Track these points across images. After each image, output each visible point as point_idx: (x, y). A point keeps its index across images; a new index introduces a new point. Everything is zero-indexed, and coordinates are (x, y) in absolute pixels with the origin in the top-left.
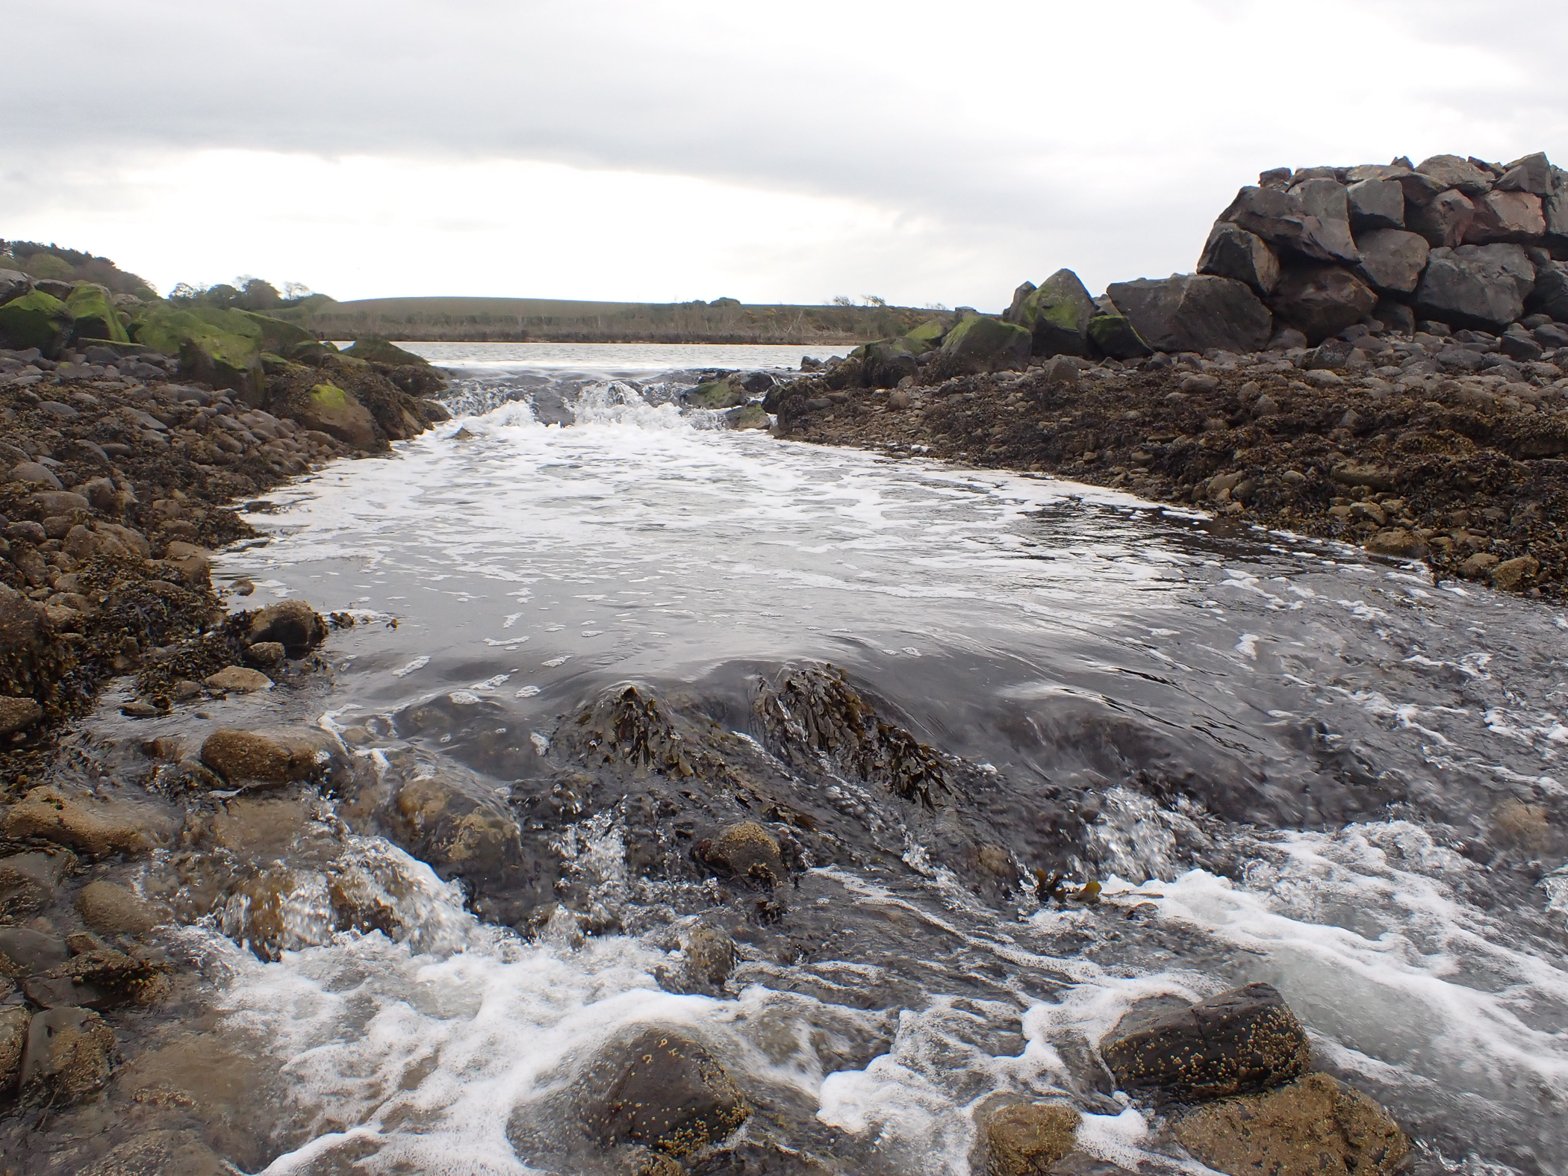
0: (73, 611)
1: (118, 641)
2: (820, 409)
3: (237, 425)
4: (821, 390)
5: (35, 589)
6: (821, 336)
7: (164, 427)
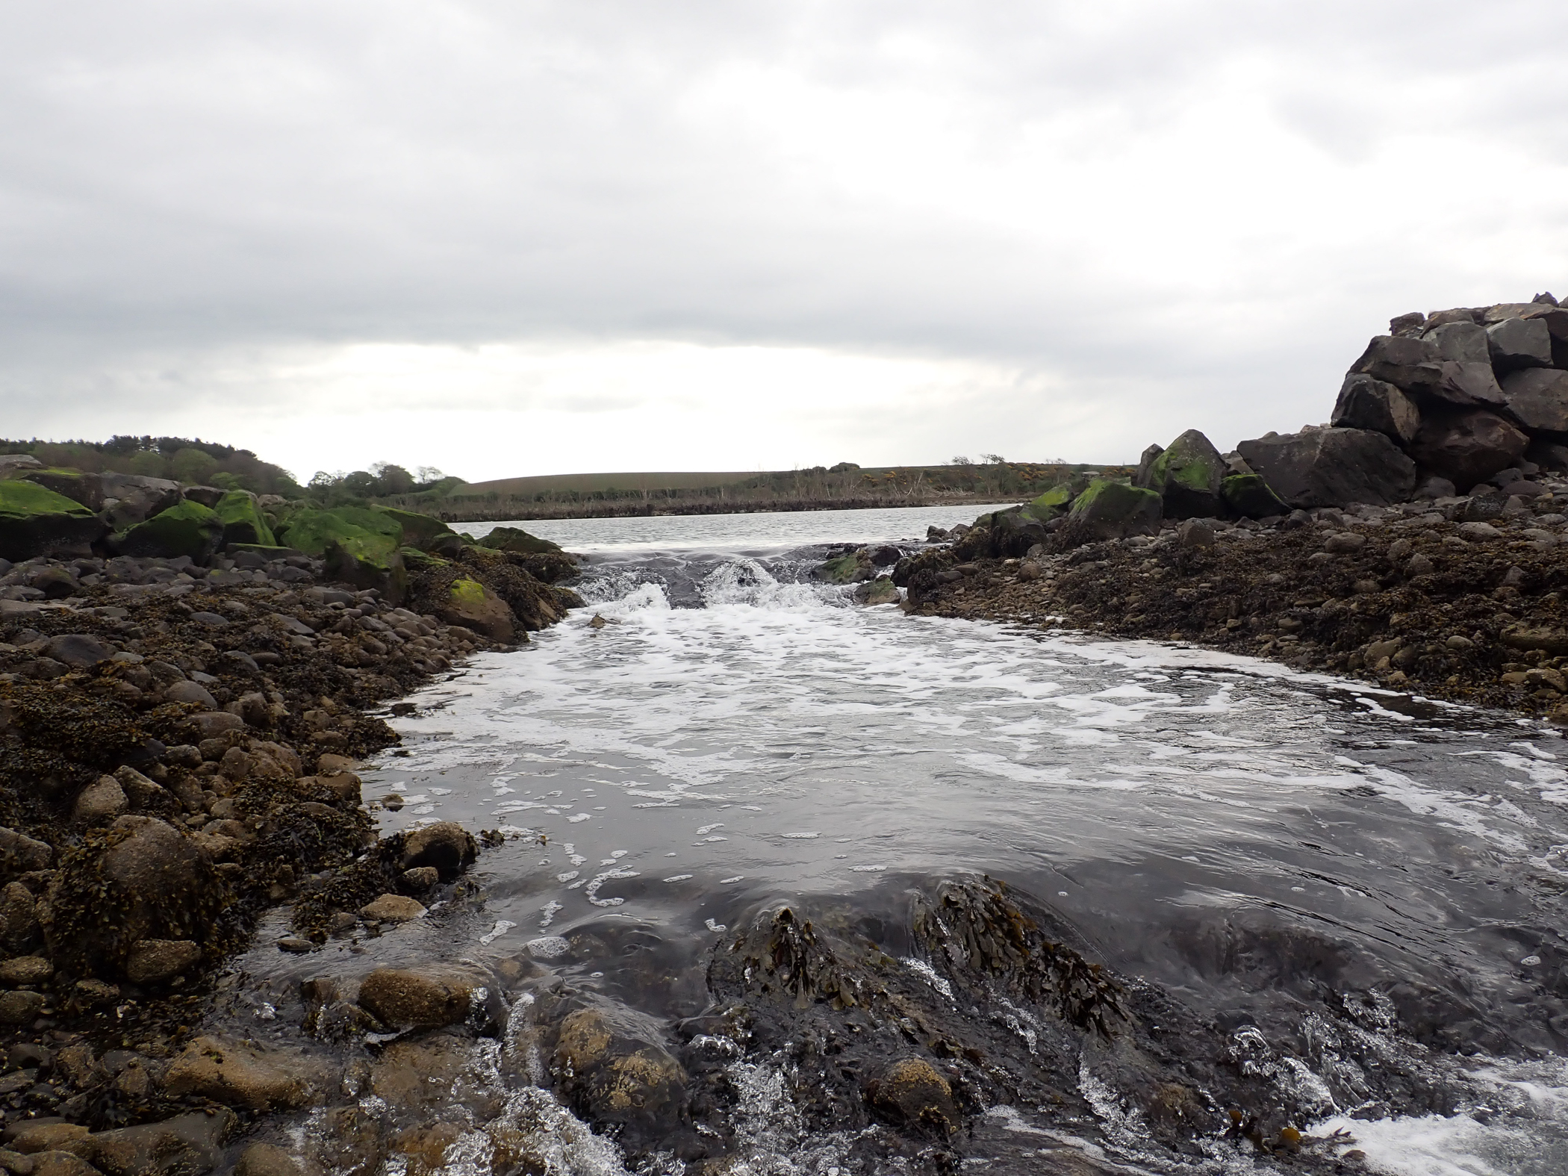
0: (229, 839)
1: (274, 870)
2: (949, 582)
3: (381, 626)
4: (950, 562)
5: (192, 815)
6: (942, 497)
7: (311, 631)
